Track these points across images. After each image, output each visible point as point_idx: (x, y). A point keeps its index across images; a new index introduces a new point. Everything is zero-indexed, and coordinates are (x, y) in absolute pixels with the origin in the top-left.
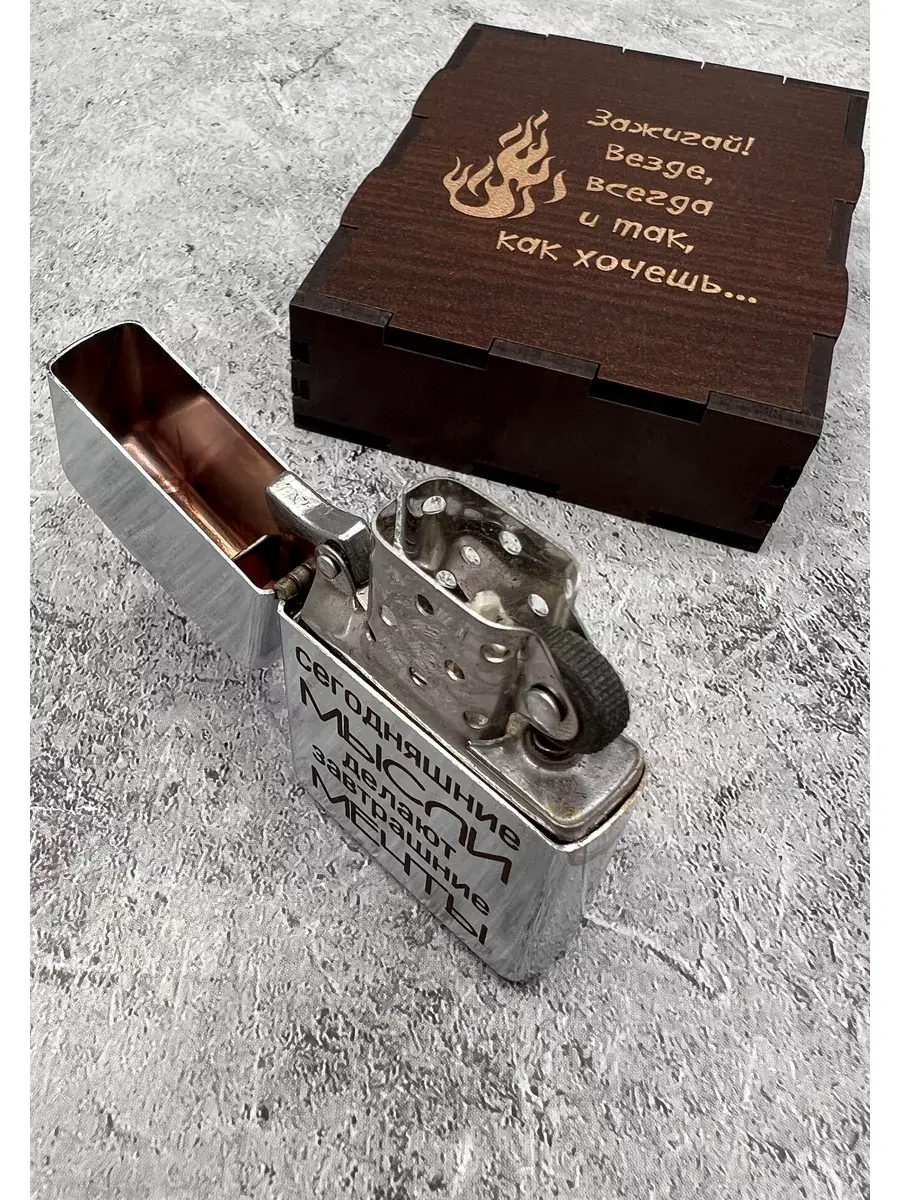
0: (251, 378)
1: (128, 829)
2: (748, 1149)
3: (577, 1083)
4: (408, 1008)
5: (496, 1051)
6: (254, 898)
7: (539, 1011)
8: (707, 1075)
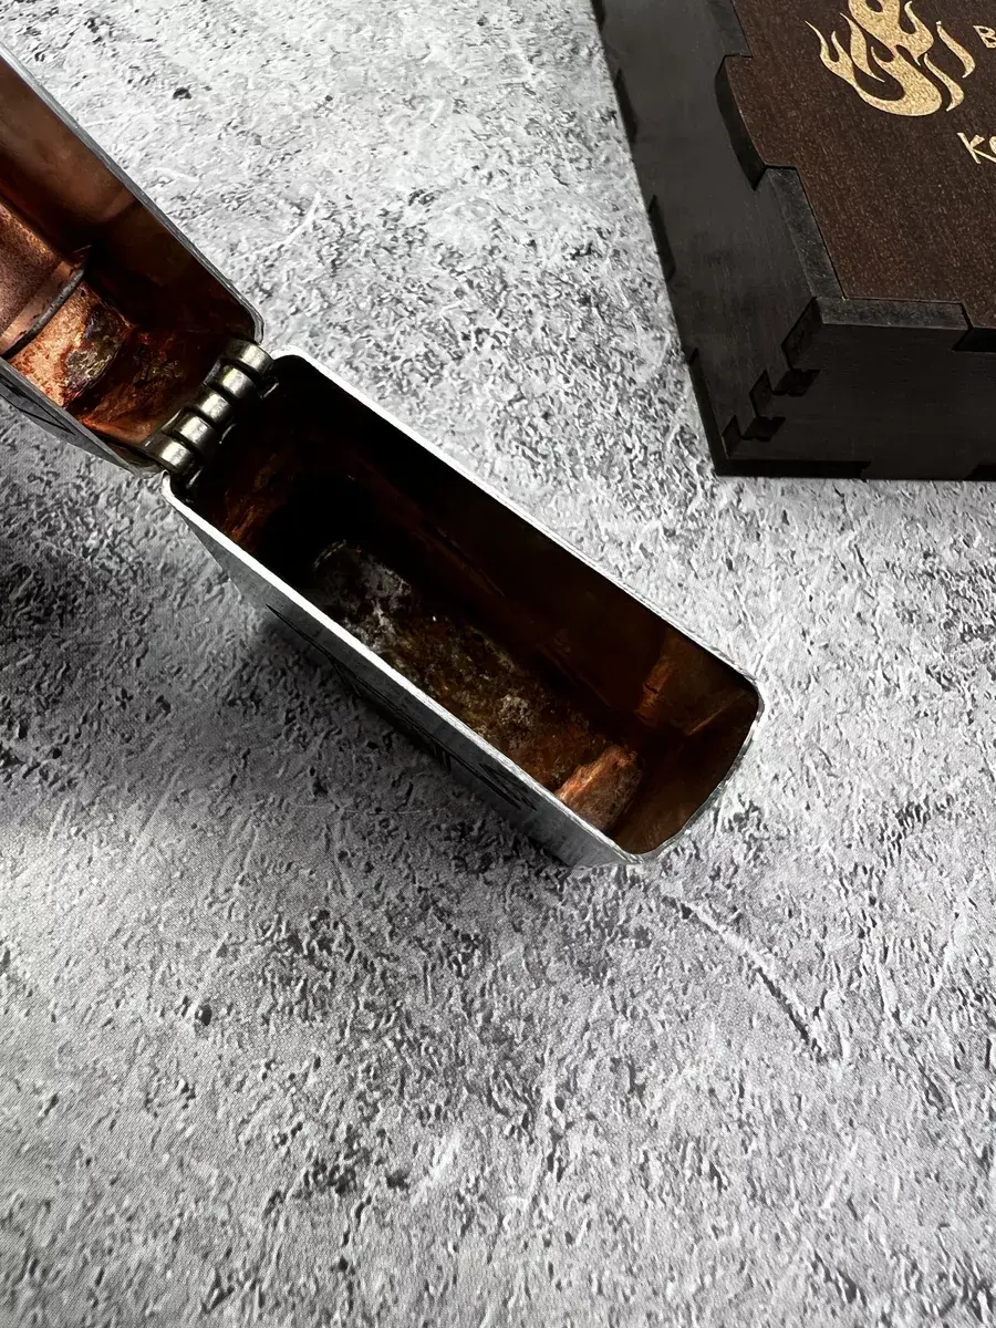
0: (477, 126)
1: (151, 606)
2: (811, 1270)
3: (617, 1110)
4: (430, 945)
5: (525, 1037)
6: (280, 745)
7: (597, 1005)
8: (786, 1157)
